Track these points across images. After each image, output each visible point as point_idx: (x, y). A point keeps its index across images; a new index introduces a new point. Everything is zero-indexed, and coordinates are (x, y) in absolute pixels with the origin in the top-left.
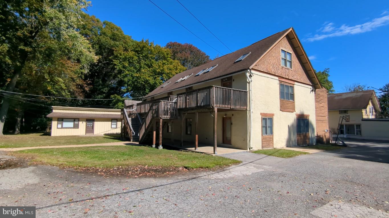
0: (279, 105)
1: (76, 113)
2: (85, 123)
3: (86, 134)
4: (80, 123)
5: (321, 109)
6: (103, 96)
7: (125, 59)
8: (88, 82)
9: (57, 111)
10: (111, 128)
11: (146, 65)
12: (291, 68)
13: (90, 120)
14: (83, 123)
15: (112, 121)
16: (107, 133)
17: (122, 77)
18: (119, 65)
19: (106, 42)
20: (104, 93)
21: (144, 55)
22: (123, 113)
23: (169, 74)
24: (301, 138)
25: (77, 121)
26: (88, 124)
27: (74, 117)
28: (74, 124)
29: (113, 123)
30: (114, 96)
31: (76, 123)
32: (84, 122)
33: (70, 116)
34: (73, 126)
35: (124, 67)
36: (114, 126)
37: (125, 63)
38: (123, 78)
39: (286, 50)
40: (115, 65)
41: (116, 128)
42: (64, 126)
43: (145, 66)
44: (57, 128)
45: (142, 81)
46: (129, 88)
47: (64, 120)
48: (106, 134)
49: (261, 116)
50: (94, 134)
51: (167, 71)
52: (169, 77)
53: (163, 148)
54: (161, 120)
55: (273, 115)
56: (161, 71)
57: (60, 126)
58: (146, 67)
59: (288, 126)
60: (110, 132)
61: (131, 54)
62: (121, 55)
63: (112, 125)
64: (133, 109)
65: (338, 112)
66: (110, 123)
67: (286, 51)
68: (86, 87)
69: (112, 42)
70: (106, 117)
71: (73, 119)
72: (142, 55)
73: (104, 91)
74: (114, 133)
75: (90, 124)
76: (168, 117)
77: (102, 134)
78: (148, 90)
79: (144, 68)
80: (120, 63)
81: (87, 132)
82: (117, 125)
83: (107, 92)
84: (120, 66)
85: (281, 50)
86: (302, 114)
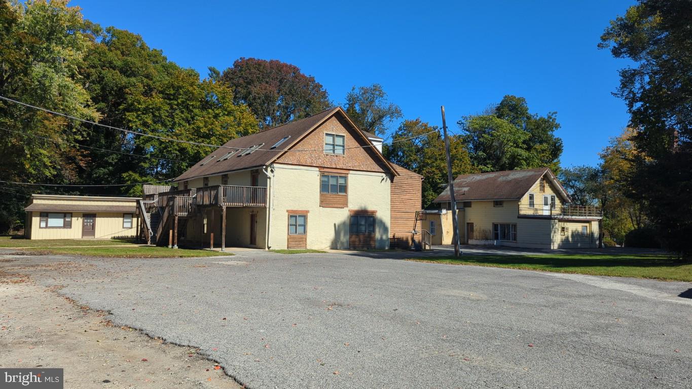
0: (319, 200)
1: (67, 205)
2: (80, 220)
3: (82, 238)
4: (74, 219)
5: (404, 202)
6: (108, 170)
7: (146, 111)
8: (85, 153)
9: (40, 201)
10: (123, 227)
11: (183, 119)
12: (344, 154)
13: (90, 215)
14: (77, 219)
15: (123, 217)
16: (117, 235)
17: (141, 142)
18: (135, 122)
19: (114, 80)
20: (110, 164)
21: (180, 102)
22: (139, 207)
23: (222, 136)
24: (360, 240)
25: (68, 217)
26: (86, 221)
27: (65, 210)
28: (65, 221)
29: (125, 220)
30: (128, 174)
31: (68, 219)
32: (80, 218)
33: (58, 209)
34: (62, 225)
35: (145, 124)
36: (128, 225)
37: (146, 118)
38: (143, 143)
39: (334, 133)
40: (130, 121)
41: (131, 228)
42: (49, 225)
43: (181, 122)
44: (40, 227)
45: (176, 150)
46: (153, 162)
47: (49, 215)
48: (115, 237)
49: (287, 213)
50: (96, 237)
51: (218, 130)
52: (222, 141)
53: (179, 248)
54: (177, 218)
55: (308, 212)
56: (208, 132)
57: (43, 224)
58: (184, 123)
59: (335, 224)
60: (120, 235)
61: (158, 100)
62: (139, 103)
63: (125, 224)
64: (153, 200)
65: (492, 204)
66: (121, 219)
67: (334, 135)
68: (81, 160)
69: (124, 80)
70: (115, 209)
71: (63, 215)
72: (176, 103)
73: (110, 161)
74: (127, 236)
75: (89, 221)
76: (185, 214)
77: (109, 237)
78: (186, 164)
79: (180, 124)
80: (137, 118)
81: (84, 233)
82: (132, 222)
83: (116, 163)
84: (139, 123)
85: (324, 135)
86: (363, 209)
